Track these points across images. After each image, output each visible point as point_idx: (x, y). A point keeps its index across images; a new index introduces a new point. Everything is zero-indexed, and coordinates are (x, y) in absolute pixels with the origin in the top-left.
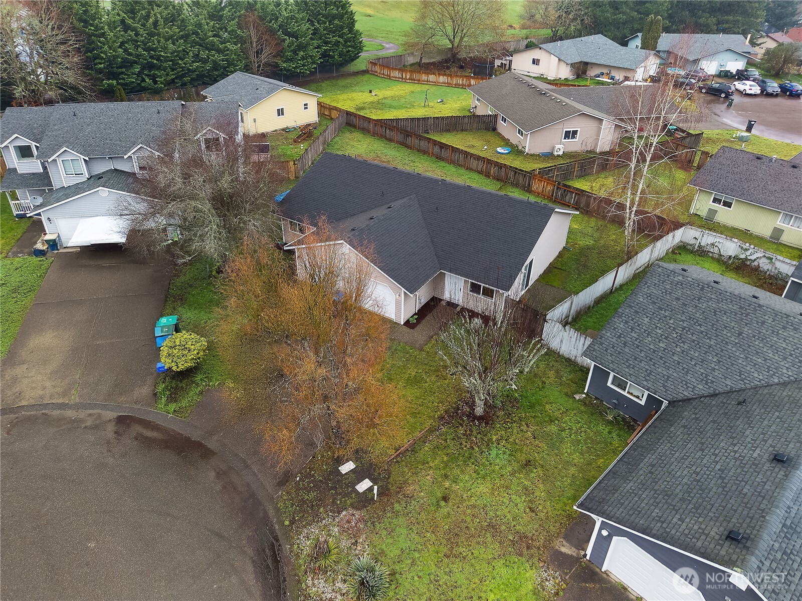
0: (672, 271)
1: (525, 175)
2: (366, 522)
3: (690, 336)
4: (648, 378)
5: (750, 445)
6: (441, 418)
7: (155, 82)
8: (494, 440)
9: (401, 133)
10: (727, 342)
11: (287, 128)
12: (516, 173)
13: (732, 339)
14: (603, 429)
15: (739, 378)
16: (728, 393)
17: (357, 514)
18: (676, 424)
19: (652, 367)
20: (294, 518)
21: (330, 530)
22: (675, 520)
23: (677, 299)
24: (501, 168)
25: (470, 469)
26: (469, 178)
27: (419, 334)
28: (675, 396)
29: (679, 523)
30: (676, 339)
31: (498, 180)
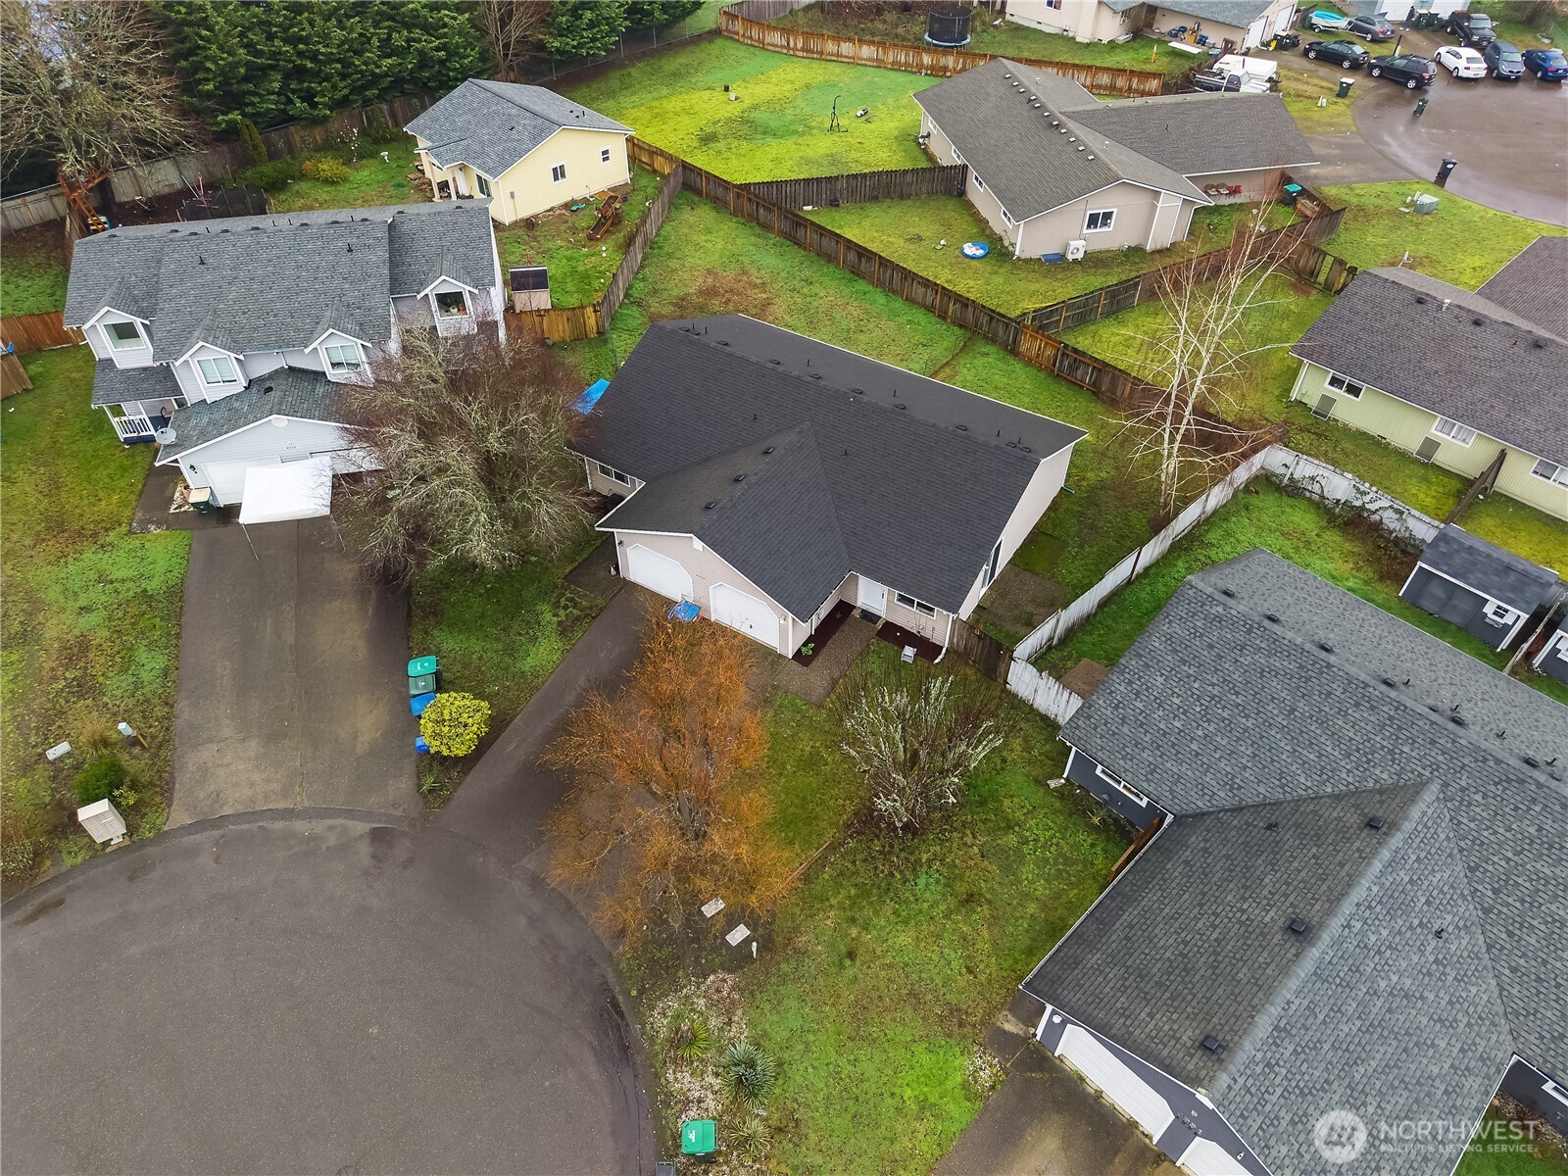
0: (1209, 596)
1: (1007, 325)
2: (742, 991)
3: (1220, 711)
4: (1150, 777)
5: (1265, 902)
6: (848, 826)
7: (314, 105)
8: (924, 861)
9: (785, 217)
10: (1271, 724)
11: (574, 202)
12: (992, 318)
13: (1279, 719)
14: (1083, 838)
15: (1277, 783)
16: (1259, 806)
17: (730, 979)
18: (1176, 857)
19: (1159, 759)
20: (643, 986)
21: (693, 1003)
22: (1143, 1015)
23: (1211, 646)
24: (967, 306)
25: (889, 907)
26: (910, 322)
27: (817, 678)
28: (1184, 806)
29: (1148, 1019)
30: (1198, 715)
31: (961, 326)
